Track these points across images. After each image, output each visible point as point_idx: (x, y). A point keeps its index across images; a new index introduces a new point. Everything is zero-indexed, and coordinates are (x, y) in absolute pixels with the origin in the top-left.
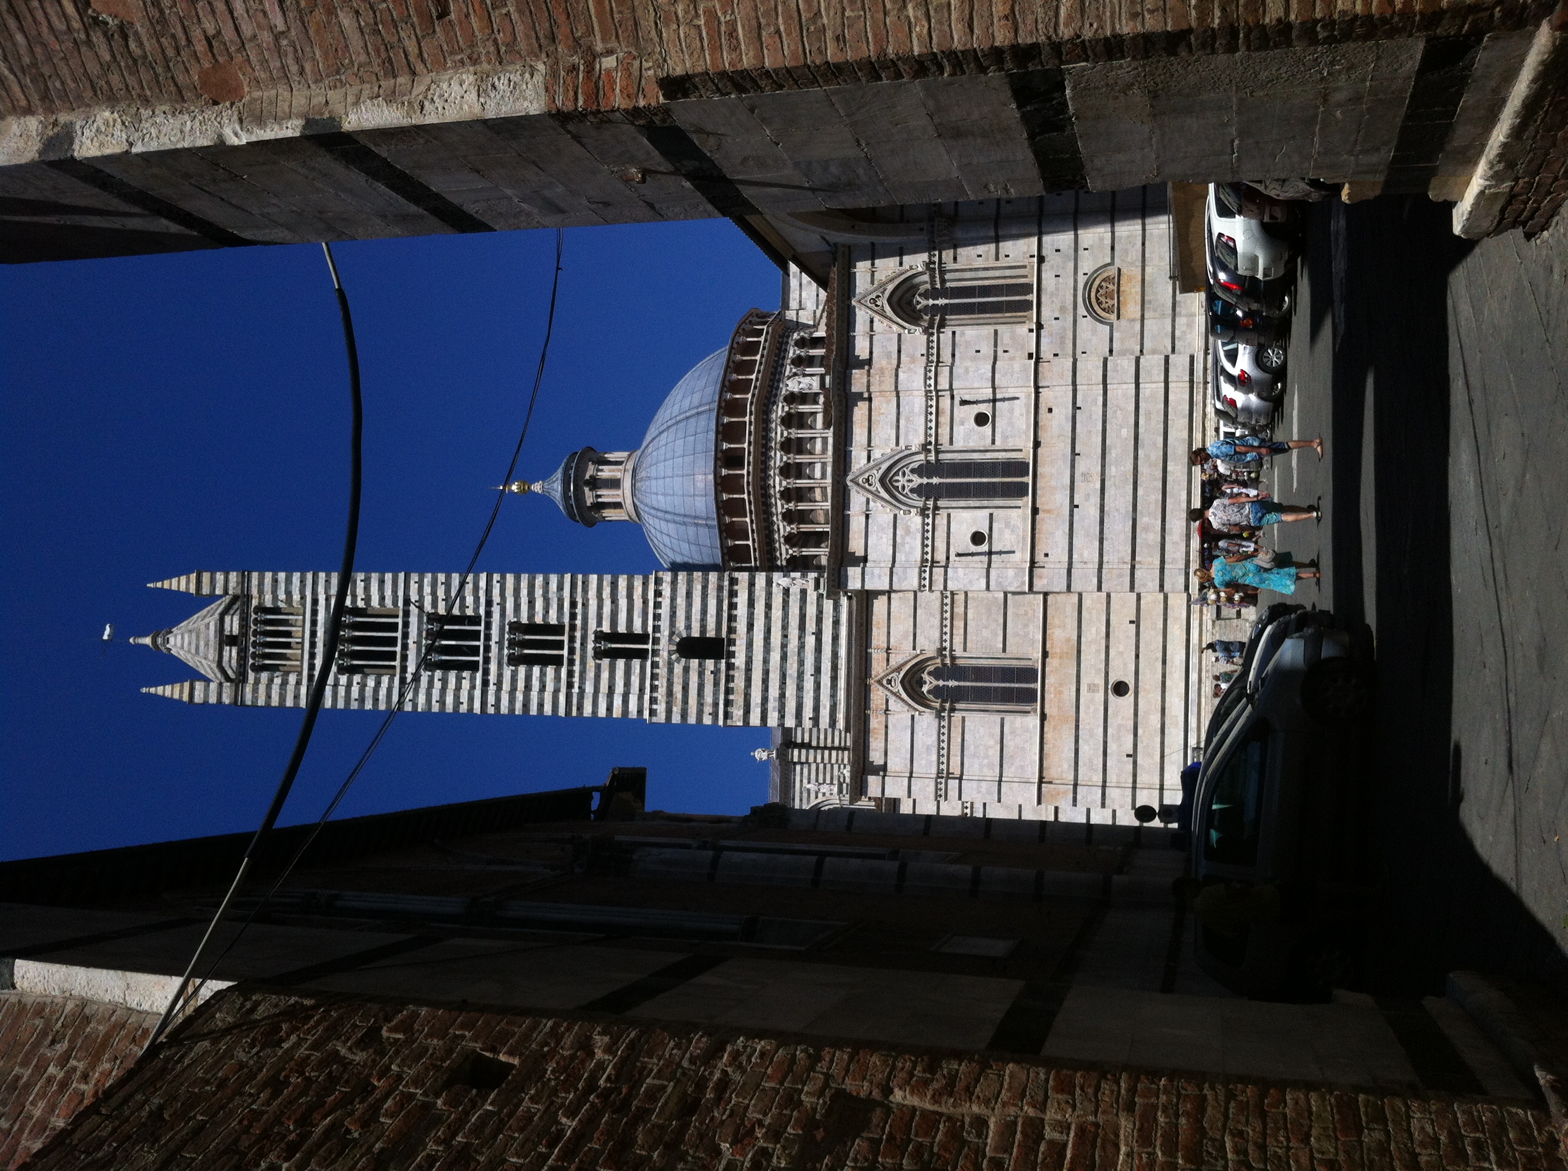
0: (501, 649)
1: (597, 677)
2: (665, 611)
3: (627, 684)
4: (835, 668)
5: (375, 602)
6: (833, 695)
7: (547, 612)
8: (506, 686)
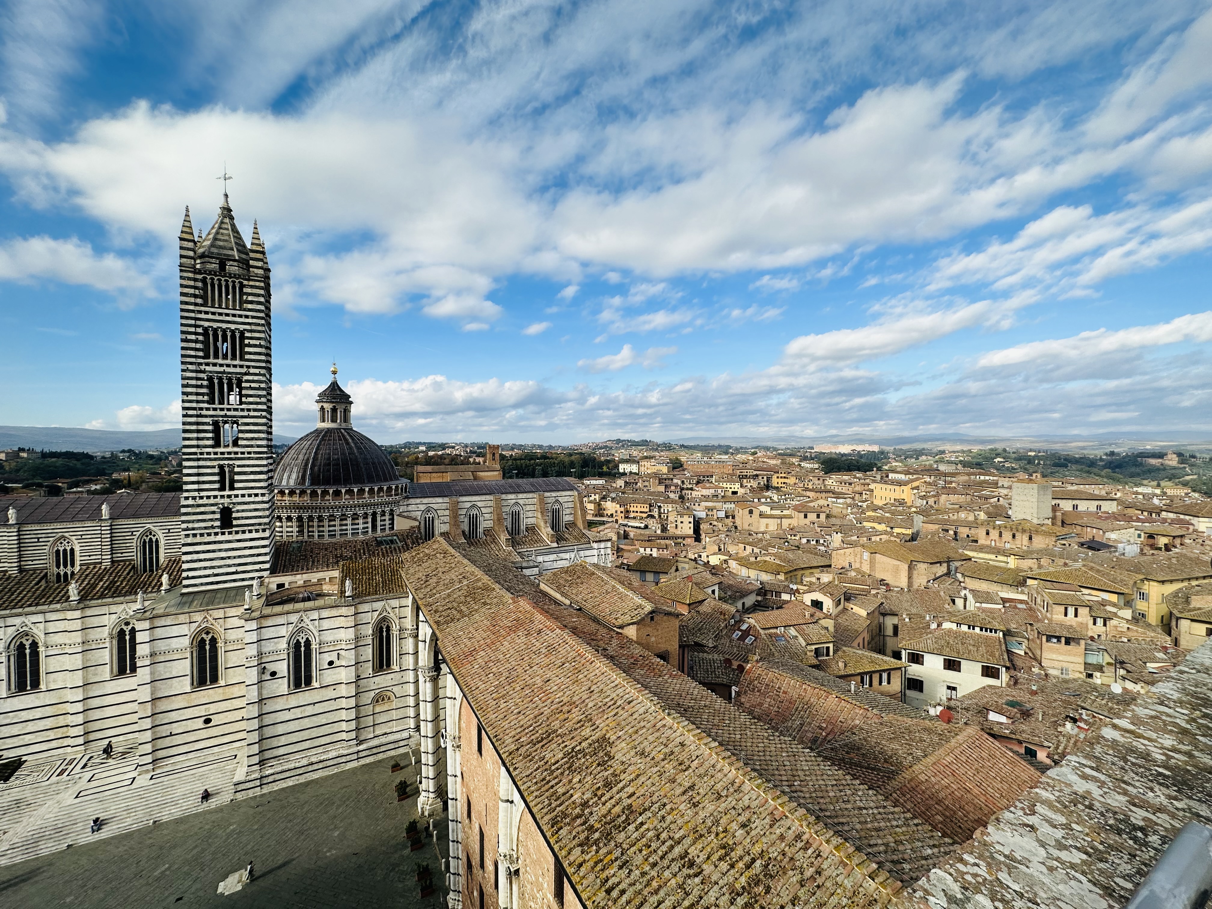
0: (222, 416)
1: (208, 467)
2: (246, 499)
4: (218, 583)
5: (247, 349)
6: (202, 584)
7: (246, 440)
8: (199, 420)
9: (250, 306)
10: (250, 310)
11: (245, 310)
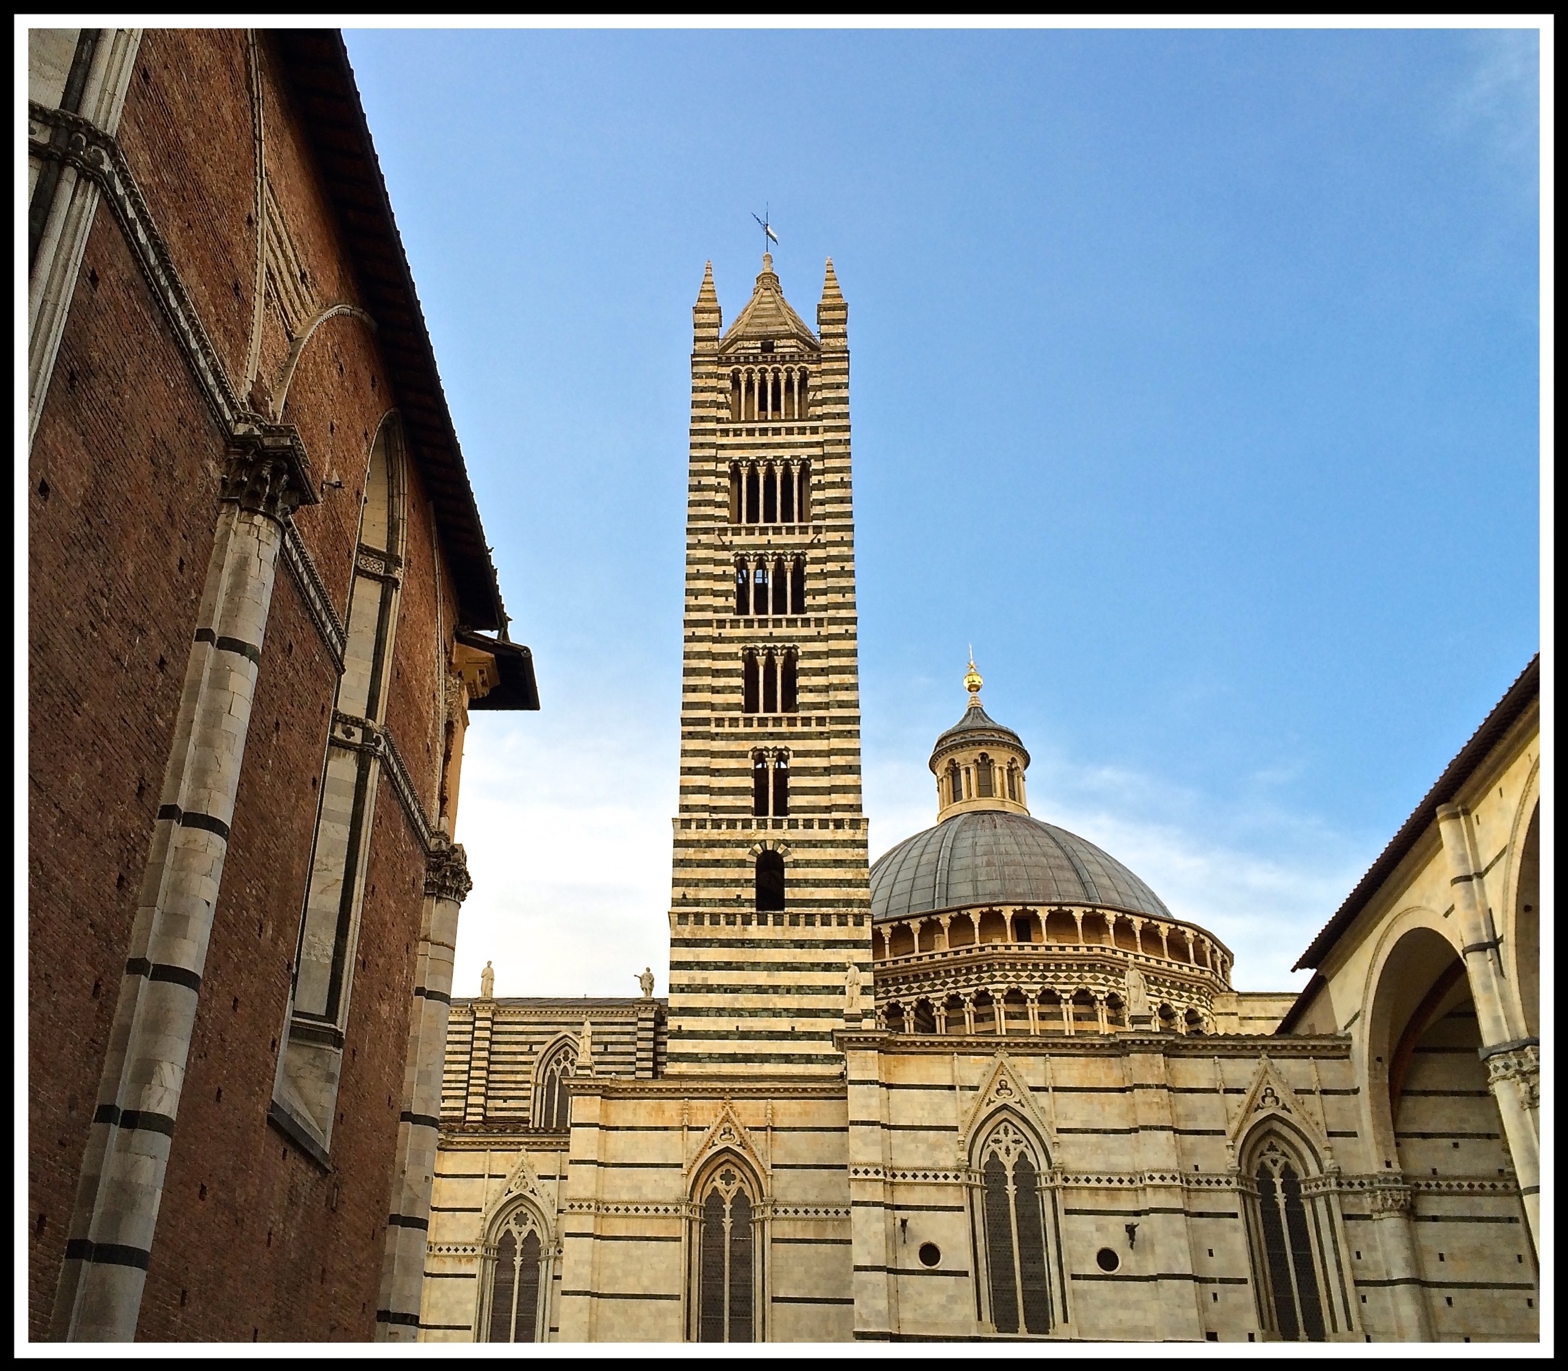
0: (763, 639)
1: (732, 755)
2: (816, 833)
3: (722, 791)
4: (748, 1058)
5: (816, 495)
6: (711, 1057)
7: (811, 691)
8: (717, 648)
9: (819, 411)
10: (820, 418)
11: (810, 419)
